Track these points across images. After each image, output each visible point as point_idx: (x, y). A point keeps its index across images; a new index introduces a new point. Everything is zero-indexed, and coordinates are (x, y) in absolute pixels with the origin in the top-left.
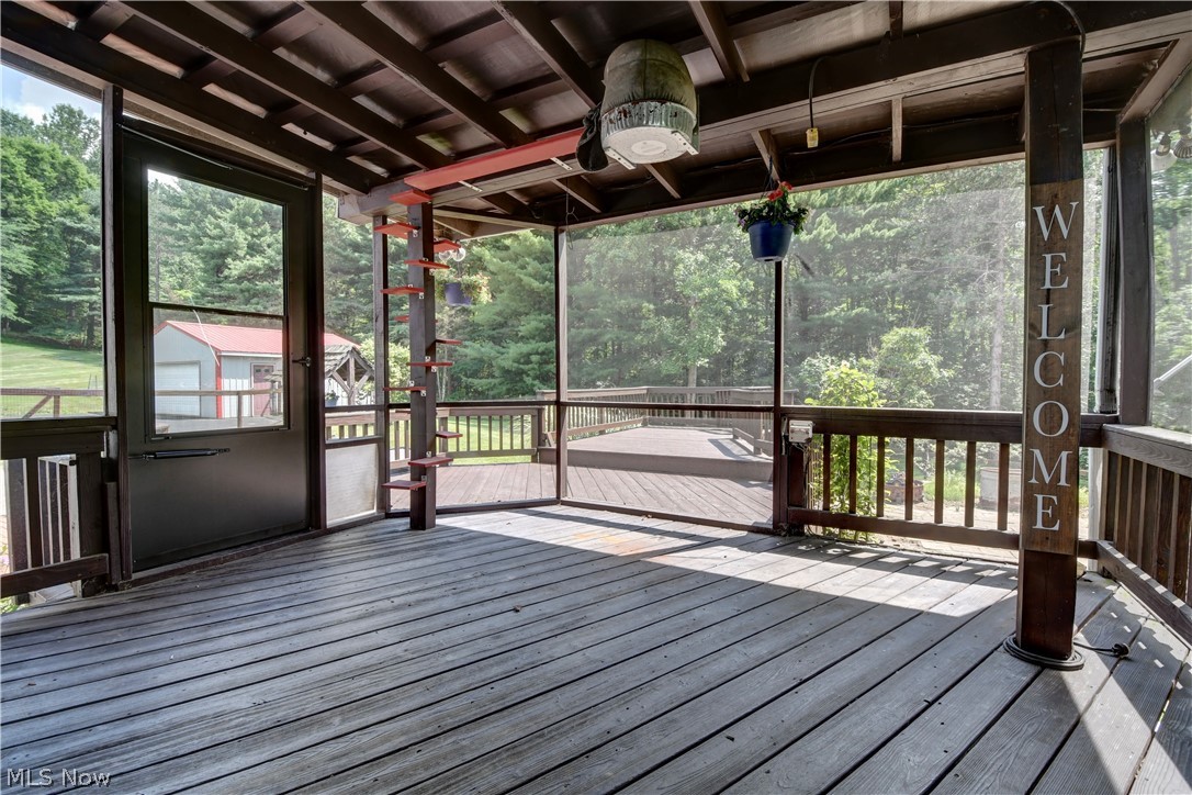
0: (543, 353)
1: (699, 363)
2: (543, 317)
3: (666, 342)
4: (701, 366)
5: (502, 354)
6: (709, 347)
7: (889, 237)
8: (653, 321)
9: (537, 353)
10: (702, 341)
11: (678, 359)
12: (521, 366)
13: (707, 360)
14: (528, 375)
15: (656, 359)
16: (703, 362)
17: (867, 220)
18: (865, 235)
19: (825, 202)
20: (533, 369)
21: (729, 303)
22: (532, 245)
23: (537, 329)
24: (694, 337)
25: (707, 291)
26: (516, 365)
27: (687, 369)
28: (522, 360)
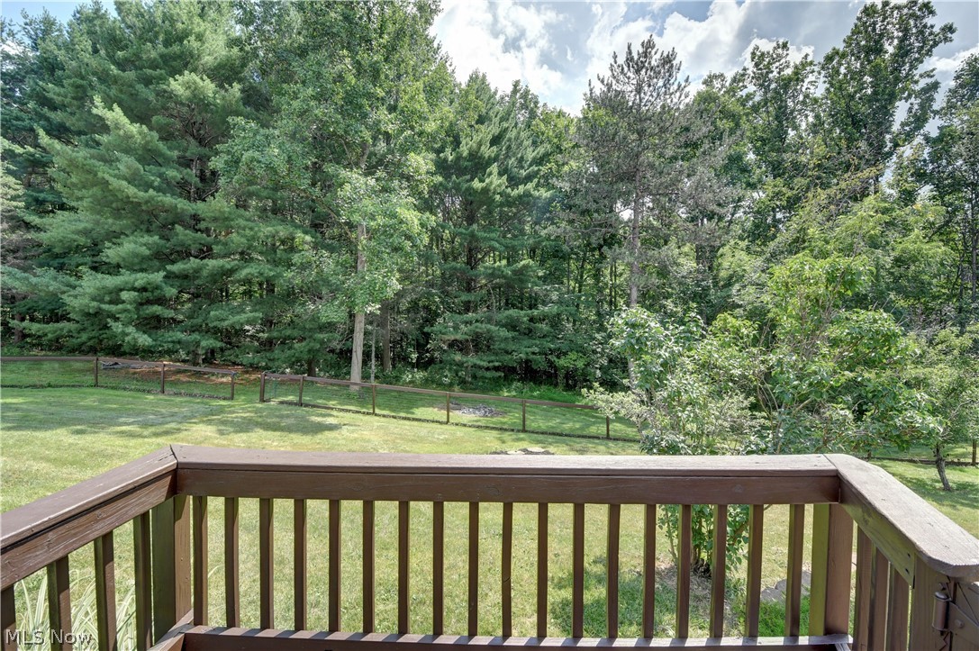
0: (144, 289)
1: (369, 309)
2: (147, 239)
3: (327, 282)
4: (371, 313)
5: (74, 287)
6: (381, 290)
7: (546, 198)
8: (309, 254)
9: (134, 289)
10: (373, 282)
11: (342, 303)
12: (103, 306)
13: (378, 306)
14: (117, 319)
15: (314, 303)
16: (374, 308)
17: (529, 178)
18: (527, 194)
19: (493, 155)
20: (126, 311)
21: (409, 238)
22: (129, 137)
23: (136, 255)
24: (363, 278)
25: (380, 220)
26: (95, 304)
27: (352, 316)
28: (107, 298)
